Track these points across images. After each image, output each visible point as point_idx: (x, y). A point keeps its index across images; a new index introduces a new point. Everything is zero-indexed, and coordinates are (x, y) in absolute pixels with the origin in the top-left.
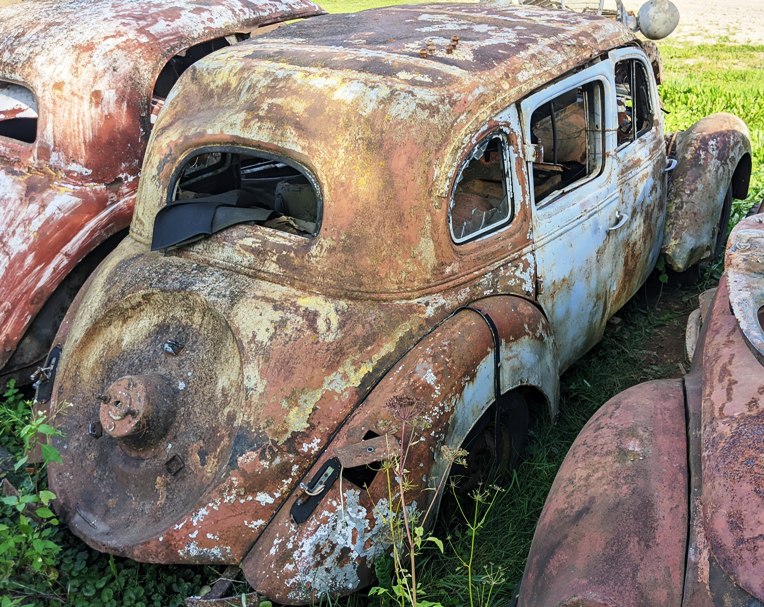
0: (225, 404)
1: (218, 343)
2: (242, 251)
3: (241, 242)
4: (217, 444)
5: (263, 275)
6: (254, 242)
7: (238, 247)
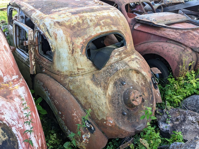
0: (139, 83)
1: (128, 76)
2: (116, 56)
3: (115, 55)
4: (143, 90)
5: (123, 58)
6: (118, 53)
7: (115, 56)
